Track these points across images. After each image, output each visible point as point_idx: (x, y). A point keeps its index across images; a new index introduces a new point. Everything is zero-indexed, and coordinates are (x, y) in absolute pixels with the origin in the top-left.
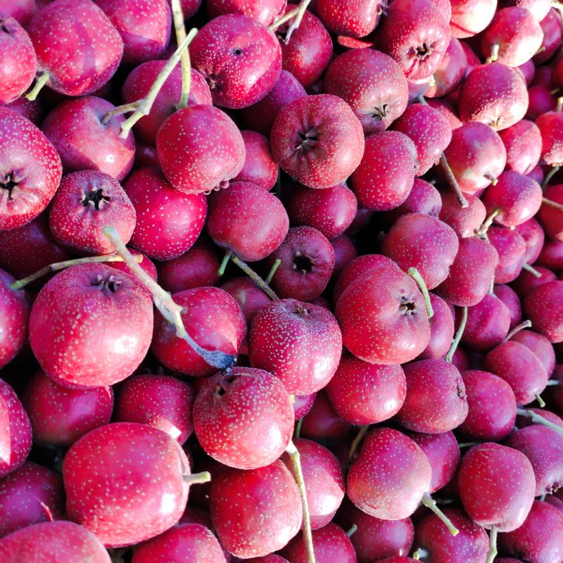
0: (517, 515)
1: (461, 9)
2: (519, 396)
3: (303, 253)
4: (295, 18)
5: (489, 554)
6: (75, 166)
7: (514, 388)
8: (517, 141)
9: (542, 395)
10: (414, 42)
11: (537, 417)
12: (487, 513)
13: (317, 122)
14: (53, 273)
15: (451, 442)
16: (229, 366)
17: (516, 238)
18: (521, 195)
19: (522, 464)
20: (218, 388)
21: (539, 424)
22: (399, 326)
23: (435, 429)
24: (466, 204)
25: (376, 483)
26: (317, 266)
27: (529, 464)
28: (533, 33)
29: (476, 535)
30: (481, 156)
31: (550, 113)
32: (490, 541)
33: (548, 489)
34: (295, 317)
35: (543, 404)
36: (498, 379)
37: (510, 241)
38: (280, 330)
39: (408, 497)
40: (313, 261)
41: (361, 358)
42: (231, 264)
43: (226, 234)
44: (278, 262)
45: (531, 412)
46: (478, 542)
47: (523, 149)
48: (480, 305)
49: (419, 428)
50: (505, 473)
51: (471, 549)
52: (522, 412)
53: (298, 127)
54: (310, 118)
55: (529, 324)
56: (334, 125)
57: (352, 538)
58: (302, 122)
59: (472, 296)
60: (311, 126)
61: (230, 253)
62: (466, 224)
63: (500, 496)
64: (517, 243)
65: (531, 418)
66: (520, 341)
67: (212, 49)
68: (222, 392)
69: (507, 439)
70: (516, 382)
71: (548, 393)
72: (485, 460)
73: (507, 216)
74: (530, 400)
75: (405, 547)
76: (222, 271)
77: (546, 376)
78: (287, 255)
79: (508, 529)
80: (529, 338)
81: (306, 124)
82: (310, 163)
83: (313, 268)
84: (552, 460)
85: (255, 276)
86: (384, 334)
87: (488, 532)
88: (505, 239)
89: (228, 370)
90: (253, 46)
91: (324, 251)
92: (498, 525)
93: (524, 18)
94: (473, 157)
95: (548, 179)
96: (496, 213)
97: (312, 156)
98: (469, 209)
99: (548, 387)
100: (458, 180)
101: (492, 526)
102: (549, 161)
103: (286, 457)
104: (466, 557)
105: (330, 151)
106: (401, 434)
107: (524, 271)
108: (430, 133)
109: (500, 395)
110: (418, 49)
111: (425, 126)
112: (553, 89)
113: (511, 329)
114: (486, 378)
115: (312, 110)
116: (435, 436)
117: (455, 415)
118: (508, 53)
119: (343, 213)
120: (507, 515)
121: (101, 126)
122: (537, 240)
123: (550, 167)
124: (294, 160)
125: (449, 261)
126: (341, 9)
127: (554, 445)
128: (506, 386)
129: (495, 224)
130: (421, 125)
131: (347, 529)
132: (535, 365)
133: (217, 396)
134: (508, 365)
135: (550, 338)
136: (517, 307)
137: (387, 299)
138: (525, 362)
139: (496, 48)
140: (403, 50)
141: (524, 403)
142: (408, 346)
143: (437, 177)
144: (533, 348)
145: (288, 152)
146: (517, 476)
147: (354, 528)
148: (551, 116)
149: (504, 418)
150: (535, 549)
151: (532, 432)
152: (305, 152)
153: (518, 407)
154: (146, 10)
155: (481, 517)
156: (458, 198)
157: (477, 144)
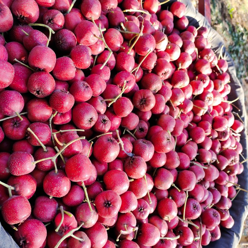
0: (192, 187)
2: (190, 158)
3: (142, 127)
5: (186, 196)
7: (189, 156)
9: (195, 158)
10: (163, 72)
11: (195, 163)
12: (186, 187)
13: (146, 97)
16: (133, 156)
17: (187, 117)
18: (188, 105)
19: (193, 174)
20: (131, 161)
21: (195, 165)
23: (173, 168)
24: (175, 110)
25: (162, 181)
26: (145, 130)
27: (194, 174)
29: (183, 192)
32: (186, 194)
33: (198, 181)
35: (196, 160)
36: (185, 154)
37: (185, 117)
38: (142, 147)
40: (144, 129)
42: (126, 131)
44: (136, 130)
45: (194, 162)
46: (183, 194)
47: (188, 92)
49: (169, 168)
50: (189, 177)
51: (182, 196)
52: (191, 162)
53: (141, 98)
54: (144, 97)
55: (191, 139)
56: (150, 98)
58: (142, 97)
59: (178, 134)
60: (144, 98)
61: (126, 129)
62: (175, 115)
63: (189, 182)
64: (187, 118)
65: (193, 164)
67: (122, 81)
68: (132, 162)
69: (188, 169)
70: (189, 154)
71: (197, 157)
72: (184, 174)
73: (184, 111)
74: (192, 159)
75: (167, 197)
77: (196, 152)
78: (138, 128)
79: (191, 190)
81: (143, 97)
82: (144, 106)
83: (144, 131)
84: (199, 173)
85: (131, 134)
86: (164, 146)
87: (186, 192)
88: (184, 117)
89: (133, 157)
90: (131, 80)
92: (188, 189)
94: (177, 98)
96: (181, 110)
97: (144, 105)
99: (197, 156)
101: (186, 190)
102: (194, 94)
104: (181, 198)
105: (149, 104)
106: (166, 169)
107: (189, 125)
108: (167, 94)
109: (186, 158)
110: (164, 73)
111: (166, 92)
114: (182, 154)
115: (144, 95)
120: (190, 187)
122: (192, 116)
124: (140, 106)
126: (146, 64)
127: (199, 170)
128: (187, 156)
129: (182, 113)
132: (194, 150)
133: (131, 163)
134: (187, 150)
135: (196, 143)
136: (188, 135)
138: (191, 149)
140: (160, 74)
141: (191, 160)
144: (193, 146)
145: (138, 104)
146: (192, 177)
149: (187, 164)
150: (196, 196)
151: (194, 167)
152: (142, 104)
153: (191, 161)
154: (107, 73)
155: (184, 188)
156: (173, 108)
157: (178, 95)
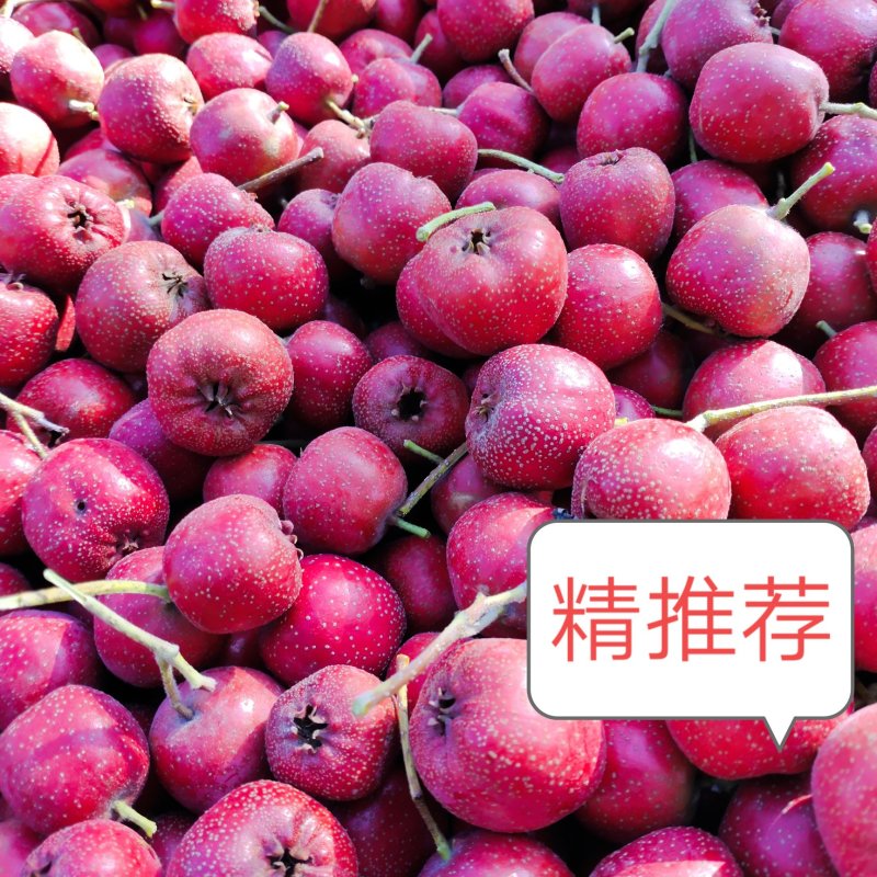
1: (14, 158)
4: (28, 418)
6: (259, 761)
8: (220, 71)
14: (426, 795)
15: (688, 174)
22: (508, 256)
28: (51, 47)
30: (244, 128)
31: (176, 20)
34: (494, 418)
39: (774, 241)
41: (557, 315)
43: (365, 525)
48: (475, 129)
57: (837, 328)
66: (532, 68)
76: (422, 532)
80: (526, 52)
91: (391, 373)
93: (28, 61)
95: (279, 24)
98: (326, 147)
100: (281, 163)
103: (712, 432)
112: (139, 15)
113: (512, 81)
116: (680, 199)
117: (646, 169)
118: (83, 85)
119: (332, 343)
121: (197, 720)
123: (261, 19)
125: (407, 177)
130: (195, 220)
131: (824, 336)
137: (465, 275)
139: (75, 104)
142: (539, 241)
143: (275, 197)
147: (823, 325)
148: (180, 19)
